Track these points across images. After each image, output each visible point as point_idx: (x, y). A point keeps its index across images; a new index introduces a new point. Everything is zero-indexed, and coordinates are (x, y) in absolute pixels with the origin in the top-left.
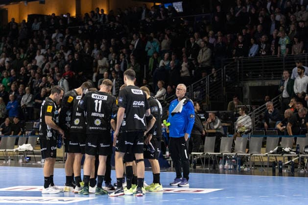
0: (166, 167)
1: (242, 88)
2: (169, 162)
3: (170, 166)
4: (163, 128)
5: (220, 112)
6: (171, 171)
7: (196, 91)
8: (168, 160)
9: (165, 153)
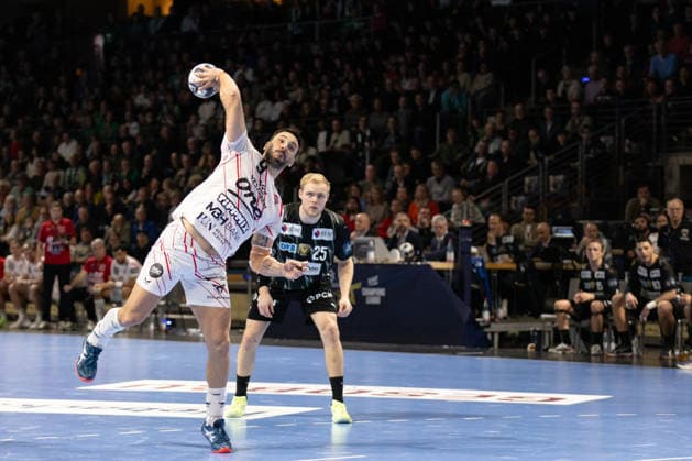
0: (482, 347)
1: (661, 169)
2: (489, 336)
3: (491, 344)
4: (477, 256)
5: (611, 223)
6: (492, 355)
7: (555, 175)
8: (487, 330)
9: (480, 316)
